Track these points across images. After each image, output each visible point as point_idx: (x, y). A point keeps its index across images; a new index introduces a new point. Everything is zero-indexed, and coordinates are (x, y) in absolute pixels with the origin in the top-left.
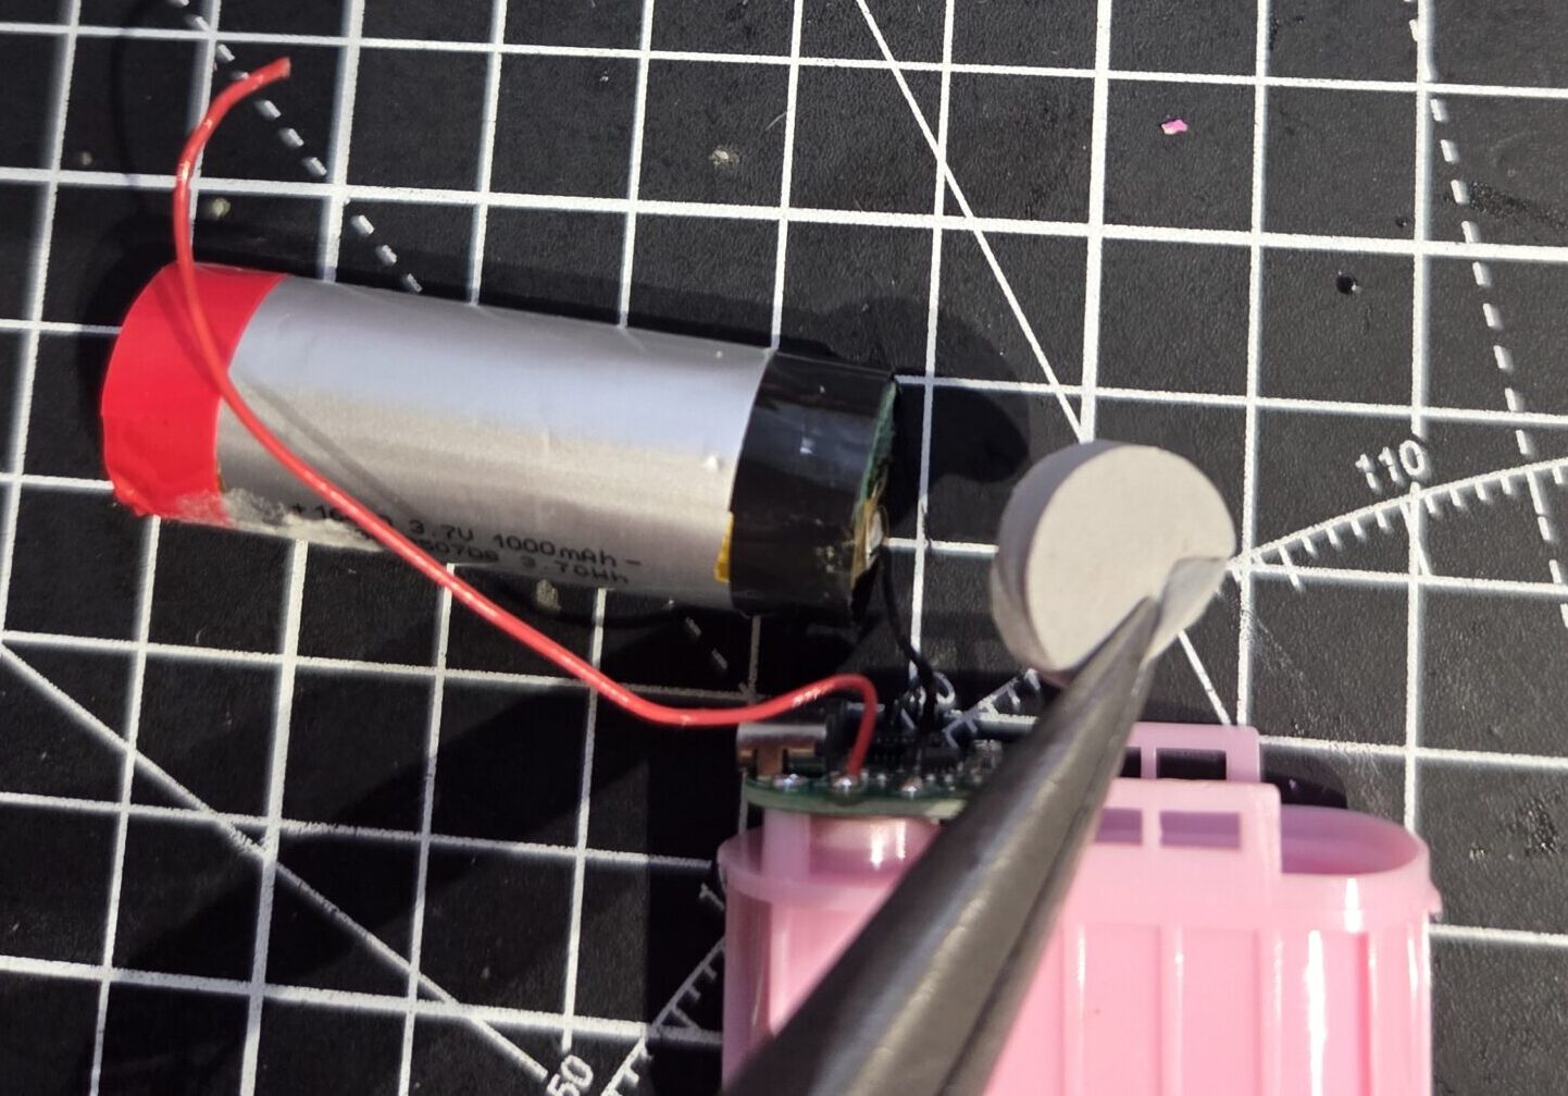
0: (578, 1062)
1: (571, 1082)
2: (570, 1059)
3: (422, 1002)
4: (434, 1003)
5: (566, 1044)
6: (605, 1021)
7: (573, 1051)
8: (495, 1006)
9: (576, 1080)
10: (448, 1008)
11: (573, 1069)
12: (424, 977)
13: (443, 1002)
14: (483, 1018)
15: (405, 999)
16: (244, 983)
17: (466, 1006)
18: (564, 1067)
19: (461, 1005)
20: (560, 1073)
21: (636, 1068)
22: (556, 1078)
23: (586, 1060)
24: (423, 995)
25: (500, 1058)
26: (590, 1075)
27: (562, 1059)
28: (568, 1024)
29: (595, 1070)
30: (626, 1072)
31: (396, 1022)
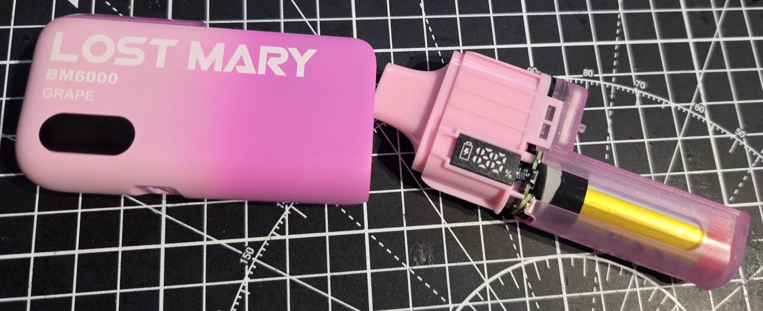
0: (250, 249)
1: (248, 253)
2: (247, 248)
3: (208, 241)
4: (211, 241)
5: (247, 244)
6: (256, 238)
7: (248, 246)
8: (227, 239)
9: (250, 253)
10: (215, 242)
11: (249, 250)
12: (208, 235)
13: (213, 240)
14: (224, 242)
15: (203, 242)
16: (159, 245)
17: (220, 240)
18: (246, 250)
19: (219, 240)
20: (246, 252)
21: (265, 247)
22: (245, 253)
23: (252, 248)
24: (208, 239)
25: (230, 251)
26: (253, 251)
27: (246, 248)
28: (246, 240)
29: (254, 250)
30: (262, 248)
31: (201, 247)
